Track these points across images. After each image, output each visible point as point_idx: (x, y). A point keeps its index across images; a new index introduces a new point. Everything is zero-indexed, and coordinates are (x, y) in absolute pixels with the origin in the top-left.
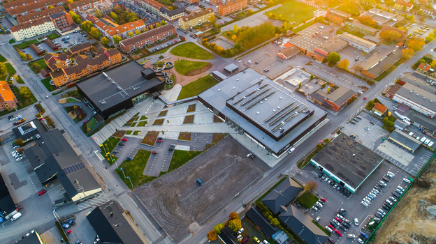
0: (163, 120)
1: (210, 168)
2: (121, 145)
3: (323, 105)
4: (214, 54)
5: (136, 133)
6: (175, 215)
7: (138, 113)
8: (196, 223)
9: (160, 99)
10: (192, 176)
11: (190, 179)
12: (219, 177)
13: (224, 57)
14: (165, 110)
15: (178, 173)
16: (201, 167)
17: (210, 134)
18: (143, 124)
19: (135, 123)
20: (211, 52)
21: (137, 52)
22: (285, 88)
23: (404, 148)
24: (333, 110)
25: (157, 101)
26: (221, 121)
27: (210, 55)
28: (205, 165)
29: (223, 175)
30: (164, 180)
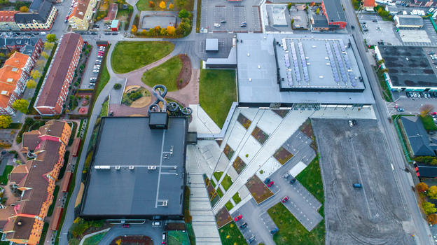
0: (239, 159)
1: (343, 164)
2: (244, 227)
3: (330, 30)
4: (168, 40)
5: (237, 199)
6: (385, 234)
7: (205, 176)
8: (404, 223)
9: (202, 139)
10: (343, 187)
11: (345, 191)
12: (361, 166)
13: (184, 36)
14: (223, 146)
15: (331, 197)
16: (337, 172)
17: (296, 133)
18: (228, 182)
19: (219, 189)
20: (161, 40)
21: (72, 103)
22: (282, 33)
23: (414, 28)
24: (341, 29)
25: (201, 144)
26: (288, 111)
27: (165, 43)
28: (337, 167)
29: (359, 160)
30: (331, 216)
